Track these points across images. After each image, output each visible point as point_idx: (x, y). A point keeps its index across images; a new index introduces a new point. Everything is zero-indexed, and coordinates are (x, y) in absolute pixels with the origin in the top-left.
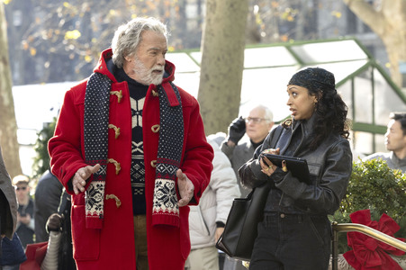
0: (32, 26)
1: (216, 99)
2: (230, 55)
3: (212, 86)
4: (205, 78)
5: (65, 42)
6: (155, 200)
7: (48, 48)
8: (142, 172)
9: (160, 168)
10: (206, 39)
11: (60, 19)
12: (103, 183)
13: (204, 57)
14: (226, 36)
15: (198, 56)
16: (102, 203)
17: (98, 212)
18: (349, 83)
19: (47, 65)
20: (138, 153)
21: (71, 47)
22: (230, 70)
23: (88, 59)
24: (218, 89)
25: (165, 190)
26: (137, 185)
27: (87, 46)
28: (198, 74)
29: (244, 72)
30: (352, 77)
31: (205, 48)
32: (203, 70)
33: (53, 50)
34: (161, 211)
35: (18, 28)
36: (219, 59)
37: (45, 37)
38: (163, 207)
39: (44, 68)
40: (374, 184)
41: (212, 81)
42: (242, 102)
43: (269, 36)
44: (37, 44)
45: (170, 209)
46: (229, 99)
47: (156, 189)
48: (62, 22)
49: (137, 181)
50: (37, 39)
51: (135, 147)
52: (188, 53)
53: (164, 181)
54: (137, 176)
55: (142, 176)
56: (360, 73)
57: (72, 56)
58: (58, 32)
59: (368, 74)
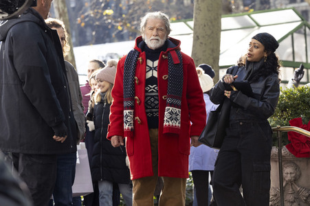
0: (84, 8)
1: (204, 51)
2: (212, 23)
3: (201, 43)
4: (196, 38)
5: (105, 18)
6: (165, 119)
7: (94, 22)
8: (157, 102)
9: (169, 100)
10: (196, 13)
11: (102, 3)
12: (132, 111)
13: (195, 25)
14: (209, 10)
15: (191, 23)
16: (132, 122)
17: (130, 127)
18: (290, 37)
19: (94, 33)
20: (152, 92)
21: (109, 21)
22: (212, 32)
23: (120, 28)
24: (205, 44)
25: (171, 113)
26: (154, 110)
27: (119, 19)
28: (192, 35)
29: (222, 33)
30: (291, 33)
31: (196, 19)
32: (195, 33)
33: (97, 23)
34: (169, 125)
35: (74, 8)
36: (205, 26)
37: (92, 15)
38: (171, 123)
39: (92, 35)
40: (304, 102)
41: (201, 40)
42: (221, 52)
43: (237, 8)
44: (87, 20)
45: (174, 124)
46: (213, 51)
47: (166, 113)
48: (103, 5)
49: (153, 108)
50: (87, 16)
51: (151, 88)
52: (185, 22)
53: (171, 108)
54: (153, 105)
55: (156, 105)
56: (297, 30)
57: (110, 27)
58: (100, 11)
59: (302, 30)
